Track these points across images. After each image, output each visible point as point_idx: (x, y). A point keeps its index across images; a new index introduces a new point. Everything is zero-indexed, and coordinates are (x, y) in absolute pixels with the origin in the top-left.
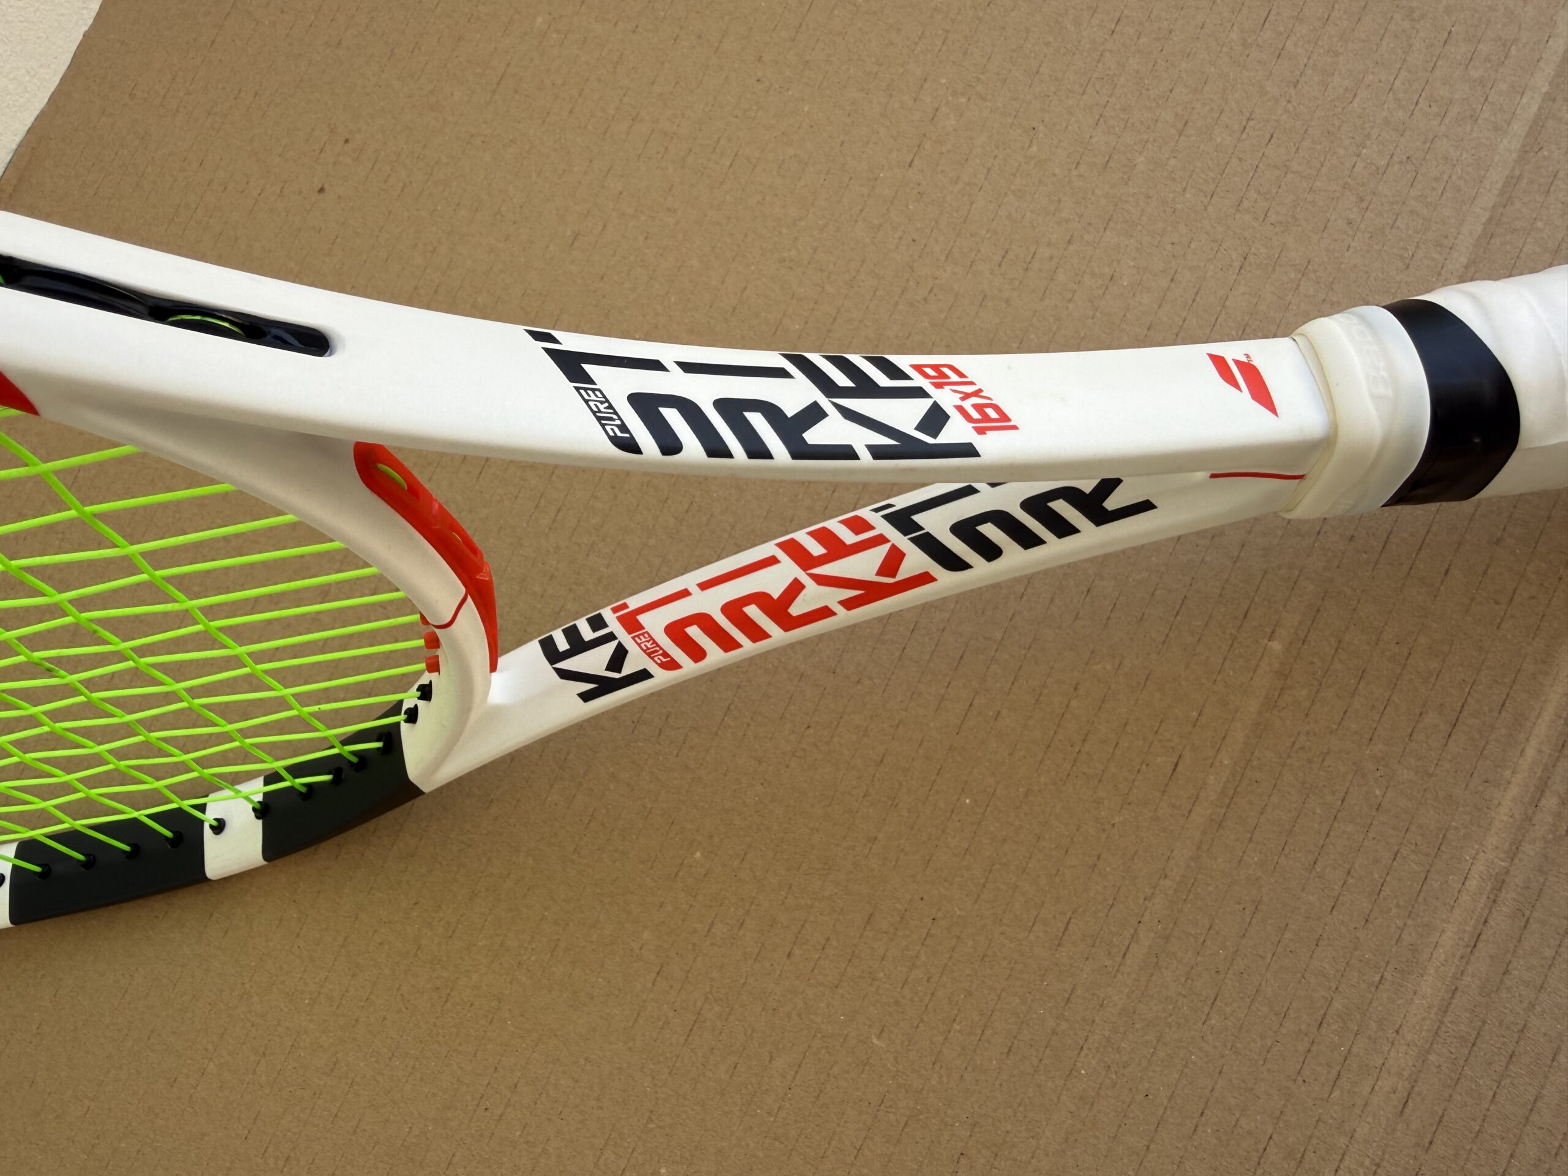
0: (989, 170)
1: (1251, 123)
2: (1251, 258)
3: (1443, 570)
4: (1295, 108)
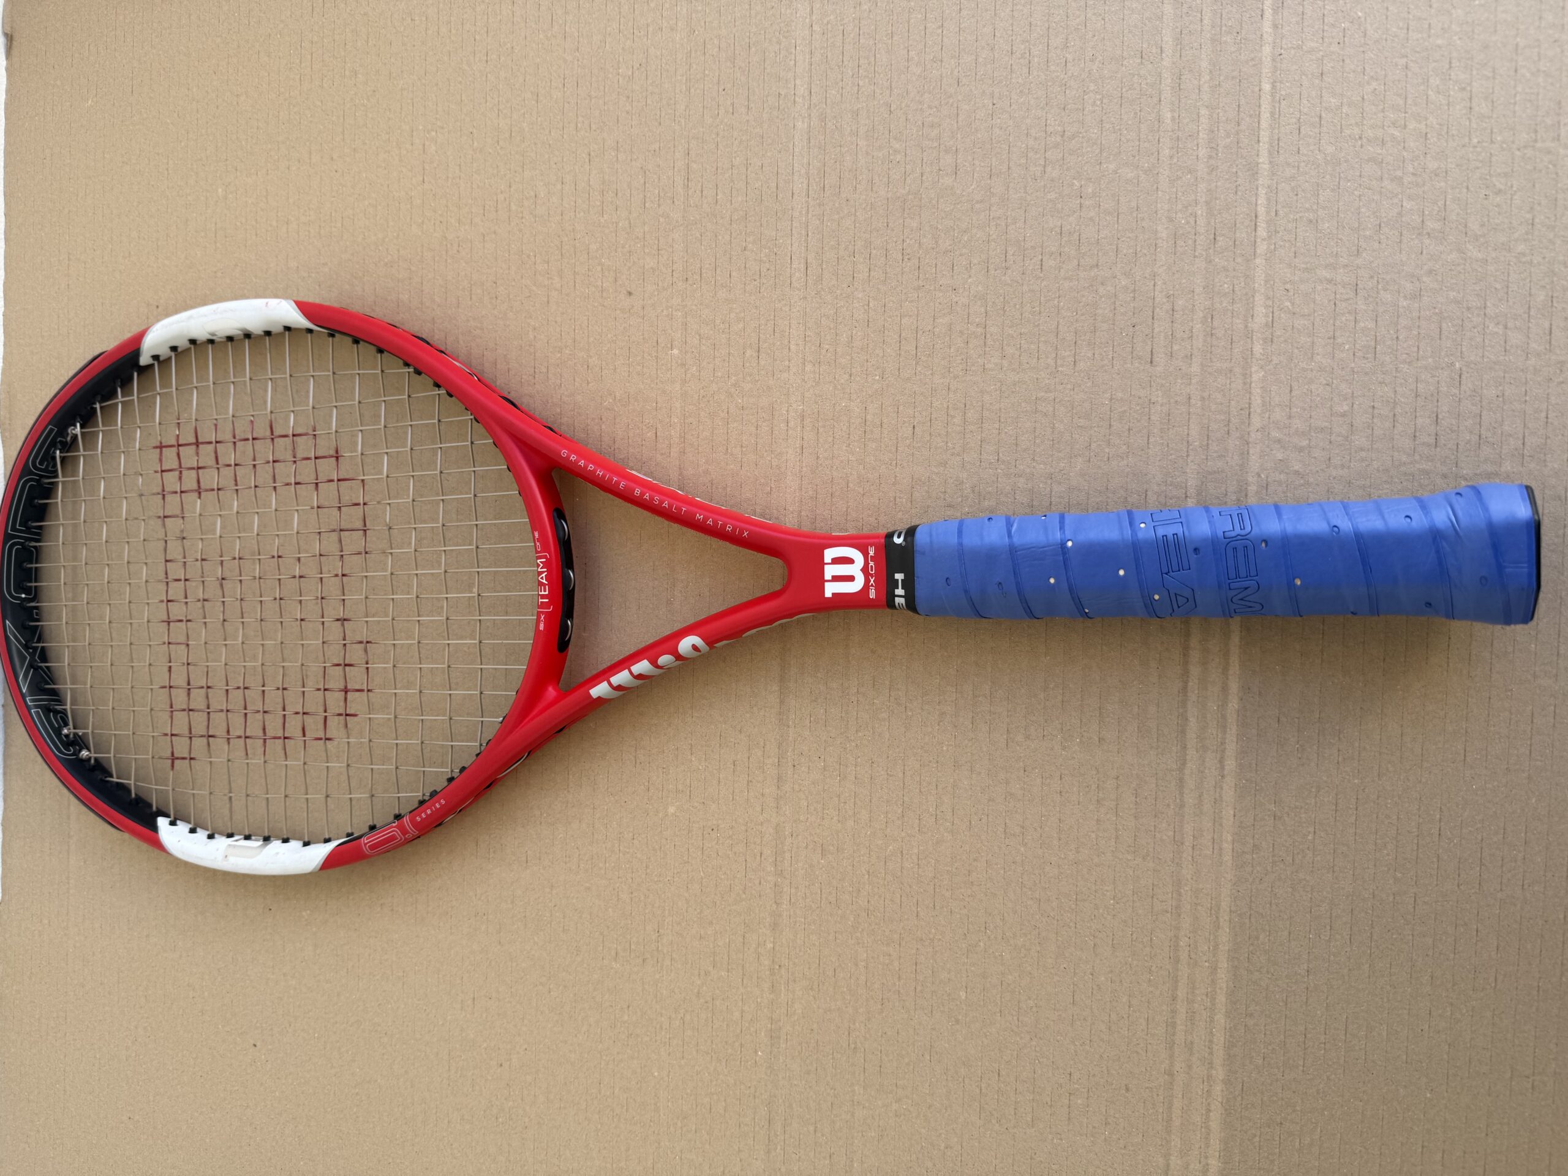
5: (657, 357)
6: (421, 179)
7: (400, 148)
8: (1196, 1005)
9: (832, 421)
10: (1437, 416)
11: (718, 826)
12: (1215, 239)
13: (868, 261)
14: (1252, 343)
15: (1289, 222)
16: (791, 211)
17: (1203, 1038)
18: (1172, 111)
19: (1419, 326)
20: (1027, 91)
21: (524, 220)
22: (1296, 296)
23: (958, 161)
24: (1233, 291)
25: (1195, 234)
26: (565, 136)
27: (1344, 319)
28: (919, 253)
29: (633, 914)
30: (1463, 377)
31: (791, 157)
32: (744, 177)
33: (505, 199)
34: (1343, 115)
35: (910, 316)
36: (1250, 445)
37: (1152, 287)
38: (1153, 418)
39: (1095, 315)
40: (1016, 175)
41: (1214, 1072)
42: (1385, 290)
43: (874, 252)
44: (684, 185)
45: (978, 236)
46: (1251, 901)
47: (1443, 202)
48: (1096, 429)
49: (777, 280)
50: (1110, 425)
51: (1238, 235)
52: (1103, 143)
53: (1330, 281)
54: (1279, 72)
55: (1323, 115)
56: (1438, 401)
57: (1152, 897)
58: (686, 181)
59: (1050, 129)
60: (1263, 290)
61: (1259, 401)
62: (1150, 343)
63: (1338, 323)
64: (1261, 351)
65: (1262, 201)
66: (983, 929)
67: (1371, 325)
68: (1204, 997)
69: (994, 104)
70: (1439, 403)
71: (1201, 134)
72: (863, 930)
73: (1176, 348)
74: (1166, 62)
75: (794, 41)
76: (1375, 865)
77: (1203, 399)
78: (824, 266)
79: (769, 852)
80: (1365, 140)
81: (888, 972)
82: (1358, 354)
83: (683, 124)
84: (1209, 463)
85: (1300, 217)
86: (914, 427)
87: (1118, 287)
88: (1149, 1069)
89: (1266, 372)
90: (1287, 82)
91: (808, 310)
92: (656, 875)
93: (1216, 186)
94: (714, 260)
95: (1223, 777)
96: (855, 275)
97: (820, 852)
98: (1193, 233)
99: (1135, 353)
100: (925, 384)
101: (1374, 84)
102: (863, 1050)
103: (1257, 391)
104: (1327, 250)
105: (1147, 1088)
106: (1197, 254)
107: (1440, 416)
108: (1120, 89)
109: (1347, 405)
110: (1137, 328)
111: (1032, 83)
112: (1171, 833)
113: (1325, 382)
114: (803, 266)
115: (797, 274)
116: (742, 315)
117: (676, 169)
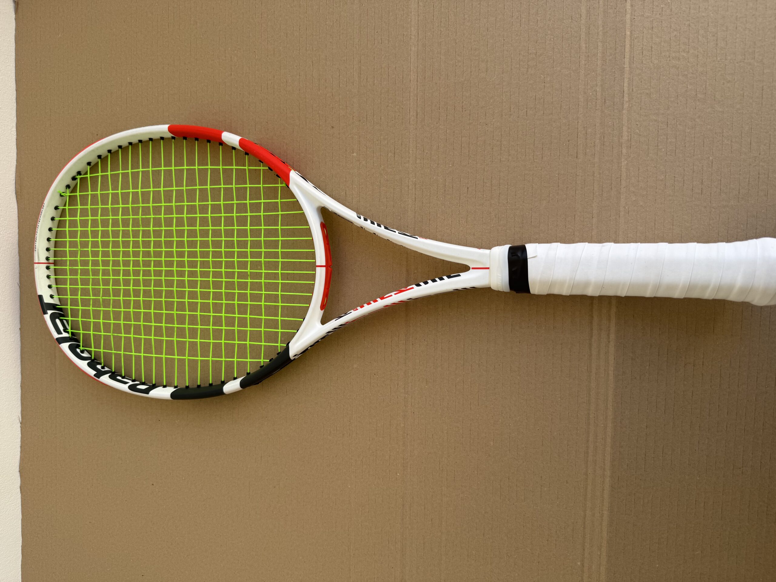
0: (249, 67)
1: (301, 27)
2: (314, 62)
3: (380, 119)
4: (308, 19)
5: (346, 157)
6: (230, 73)
7: (219, 59)
8: (597, 444)
9: (429, 186)
10: (702, 181)
11: (377, 372)
12: (605, 102)
13: (446, 111)
14: (622, 148)
15: (638, 94)
16: (409, 89)
17: (601, 458)
18: (586, 44)
19: (694, 141)
20: (519, 34)
21: (281, 93)
22: (641, 127)
23: (488, 66)
24: (613, 125)
25: (596, 100)
26: (300, 53)
27: (662, 137)
28: (470, 107)
29: (338, 414)
30: (713, 163)
31: (409, 64)
32: (387, 73)
33: (272, 83)
34: (662, 47)
35: (466, 137)
36: (621, 194)
37: (577, 123)
38: (577, 182)
39: (551, 136)
40: (514, 72)
41: (606, 473)
42: (680, 124)
43: (449, 107)
44: (358, 76)
45: (497, 100)
46: (622, 397)
47: (705, 86)
48: (552, 187)
49: (403, 121)
50: (558, 186)
51: (615, 100)
52: (554, 58)
53: (656, 121)
54: (633, 27)
55: (653, 46)
56: (702, 174)
57: (578, 396)
58: (359, 74)
59: (530, 52)
60: (626, 125)
61: (625, 174)
62: (576, 148)
63: (659, 139)
64: (626, 152)
65: (626, 84)
66: (501, 414)
67: (674, 140)
68: (602, 440)
69: (504, 40)
70: (703, 175)
71: (598, 54)
72: (445, 417)
73: (588, 151)
74: (583, 22)
75: (410, 10)
76: (675, 379)
77: (600, 174)
78: (425, 114)
79: (402, 383)
80: (671, 58)
81: (457, 435)
82: (668, 153)
83: (358, 48)
84: (603, 202)
85: (643, 92)
86: (468, 188)
87: (561, 124)
88: (576, 473)
89: (628, 162)
90: (637, 31)
91: (418, 134)
92: (348, 396)
93: (606, 78)
94: (373, 111)
95: (609, 342)
96: (440, 118)
97: (425, 382)
98: (595, 99)
99: (569, 153)
100: (473, 168)
101: (675, 33)
102: (446, 470)
103: (624, 170)
104: (655, 107)
105: (576, 481)
106: (597, 108)
107: (703, 181)
108: (562, 34)
109: (664, 176)
110: (570, 142)
111: (521, 30)
112: (586, 368)
113: (653, 166)
114: (415, 114)
115: (412, 118)
116: (387, 137)
117: (354, 69)
